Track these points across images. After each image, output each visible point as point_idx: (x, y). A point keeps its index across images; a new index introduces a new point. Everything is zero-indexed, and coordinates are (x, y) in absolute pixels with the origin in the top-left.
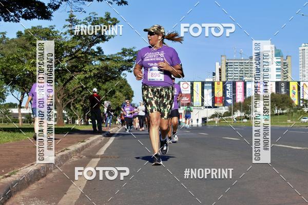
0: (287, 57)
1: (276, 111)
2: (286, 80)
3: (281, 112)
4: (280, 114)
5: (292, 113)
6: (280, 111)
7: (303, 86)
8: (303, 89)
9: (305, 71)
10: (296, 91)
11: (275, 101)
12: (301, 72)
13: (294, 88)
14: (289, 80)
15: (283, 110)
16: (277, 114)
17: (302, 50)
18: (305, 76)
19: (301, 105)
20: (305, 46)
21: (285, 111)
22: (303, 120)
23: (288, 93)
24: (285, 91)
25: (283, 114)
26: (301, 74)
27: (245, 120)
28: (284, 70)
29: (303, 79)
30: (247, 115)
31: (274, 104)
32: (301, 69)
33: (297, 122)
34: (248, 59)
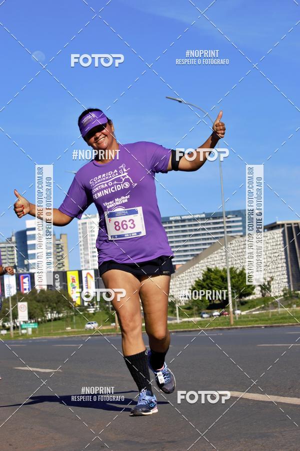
0: (61, 235)
1: (49, 315)
2: (61, 269)
3: (57, 316)
4: (55, 319)
5: (72, 317)
6: (55, 315)
7: (86, 277)
8: (87, 281)
9: (88, 254)
10: (77, 284)
11: (47, 301)
12: (83, 256)
13: (73, 280)
14: (66, 269)
15: (59, 313)
16: (50, 321)
17: (83, 224)
18: (88, 262)
19: (86, 304)
20: (86, 218)
21: (61, 315)
22: (88, 326)
23: (65, 287)
24: (60, 285)
25: (59, 319)
26: (83, 260)
27: (4, 332)
28: (58, 254)
29: (86, 267)
30: (6, 324)
31: (45, 305)
32: (82, 252)
33: (80, 330)
34: (5, 241)
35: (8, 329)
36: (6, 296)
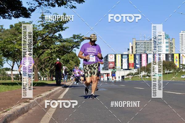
0: (172, 39)
1: (166, 71)
2: (172, 53)
3: (169, 72)
4: (168, 73)
5: (176, 72)
6: (168, 72)
7: (182, 57)
9: (183, 47)
10: (178, 59)
11: (166, 66)
12: (181, 48)
13: (177, 58)
15: (170, 71)
16: (166, 74)
17: (181, 34)
18: (183, 51)
19: (181, 68)
20: (183, 32)
21: (171, 72)
22: (182, 77)
23: (173, 60)
24: (171, 59)
25: (170, 73)
26: (181, 49)
27: (147, 77)
28: (171, 47)
29: (182, 52)
30: (149, 74)
31: (165, 67)
32: (181, 46)
33: (179, 78)
34: (149, 40)
35: (149, 76)
36: (149, 62)
